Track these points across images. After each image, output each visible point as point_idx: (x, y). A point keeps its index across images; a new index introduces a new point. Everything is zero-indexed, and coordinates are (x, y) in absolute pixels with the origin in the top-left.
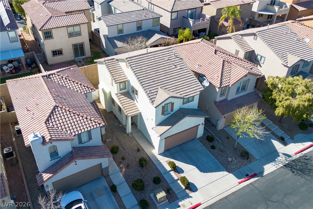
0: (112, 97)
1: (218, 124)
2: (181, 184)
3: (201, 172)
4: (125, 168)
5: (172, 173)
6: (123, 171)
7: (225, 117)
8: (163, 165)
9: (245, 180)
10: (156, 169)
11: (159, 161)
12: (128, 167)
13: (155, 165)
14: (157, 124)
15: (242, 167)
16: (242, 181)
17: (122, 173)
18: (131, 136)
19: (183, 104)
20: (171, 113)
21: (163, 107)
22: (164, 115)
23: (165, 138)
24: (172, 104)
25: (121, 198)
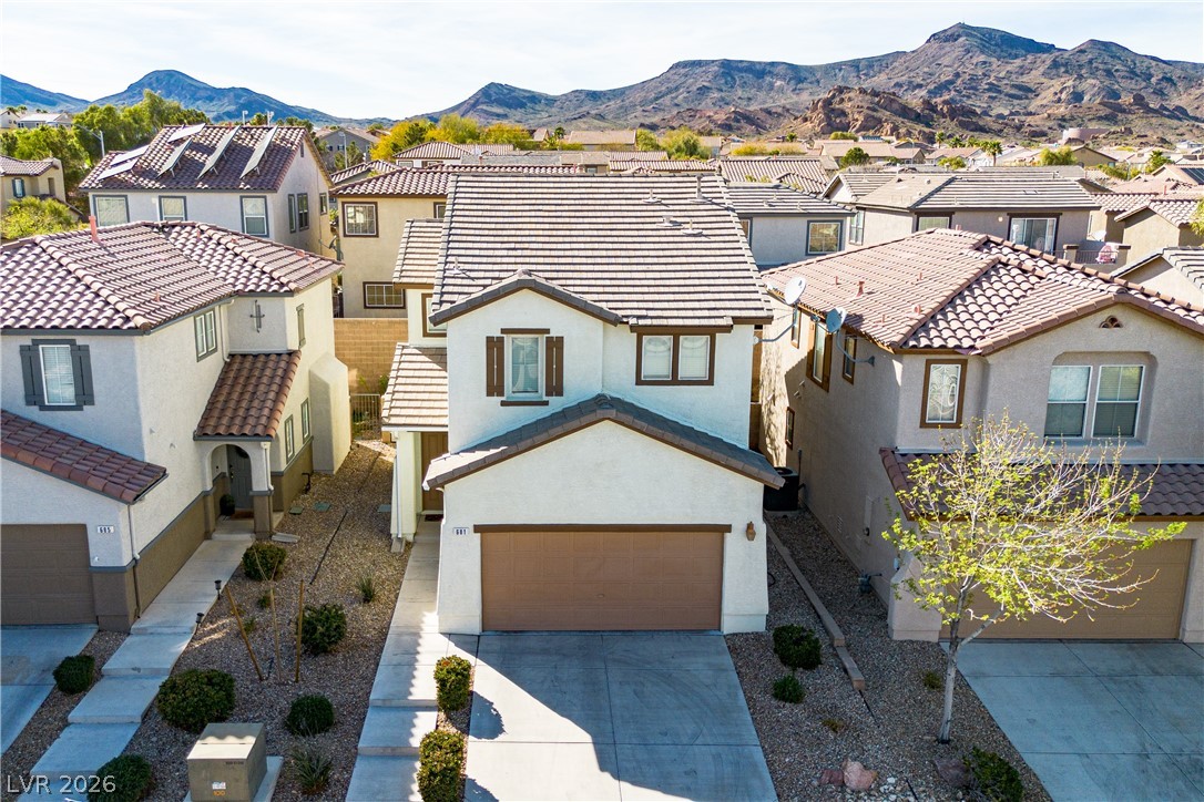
6: (206, 639)
11: (418, 653)
17: (193, 644)
19: (639, 382)
20: (546, 403)
21: (489, 340)
22: (504, 399)
23: (477, 529)
24: (555, 346)
25: (67, 724)
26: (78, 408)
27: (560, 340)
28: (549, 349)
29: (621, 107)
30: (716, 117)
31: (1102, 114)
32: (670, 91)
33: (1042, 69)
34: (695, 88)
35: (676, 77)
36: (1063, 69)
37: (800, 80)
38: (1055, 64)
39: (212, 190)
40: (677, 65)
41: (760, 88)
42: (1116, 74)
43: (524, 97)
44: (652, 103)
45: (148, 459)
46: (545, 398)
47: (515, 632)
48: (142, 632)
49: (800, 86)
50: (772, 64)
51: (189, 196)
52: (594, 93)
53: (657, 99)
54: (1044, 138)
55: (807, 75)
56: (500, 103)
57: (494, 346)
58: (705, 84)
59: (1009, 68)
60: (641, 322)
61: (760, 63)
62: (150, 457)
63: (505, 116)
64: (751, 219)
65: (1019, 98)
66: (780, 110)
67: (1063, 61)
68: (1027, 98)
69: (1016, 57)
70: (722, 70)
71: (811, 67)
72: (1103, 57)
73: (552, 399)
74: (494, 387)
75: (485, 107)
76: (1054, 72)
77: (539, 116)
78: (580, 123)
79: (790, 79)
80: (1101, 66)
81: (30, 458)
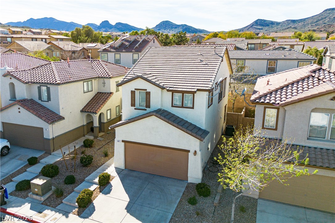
13: (95, 171)
17: (61, 159)
19: (172, 106)
20: (146, 110)
21: (132, 91)
22: (135, 108)
23: (123, 141)
24: (148, 94)
25: (26, 171)
26: (48, 101)
27: (149, 93)
28: (147, 95)
29: (303, 25)
32: (322, 19)
34: (333, 17)
35: (326, 14)
39: (126, 52)
40: (326, 10)
43: (269, 23)
44: (315, 23)
45: (61, 115)
46: (146, 109)
47: (133, 171)
48: (53, 155)
51: (121, 53)
52: (294, 20)
53: (317, 22)
56: (261, 25)
57: (133, 93)
60: (170, 89)
62: (61, 114)
63: (262, 29)
64: (277, 60)
73: (147, 109)
74: (133, 104)
75: (255, 27)
77: (273, 28)
78: (287, 30)
81: (32, 111)
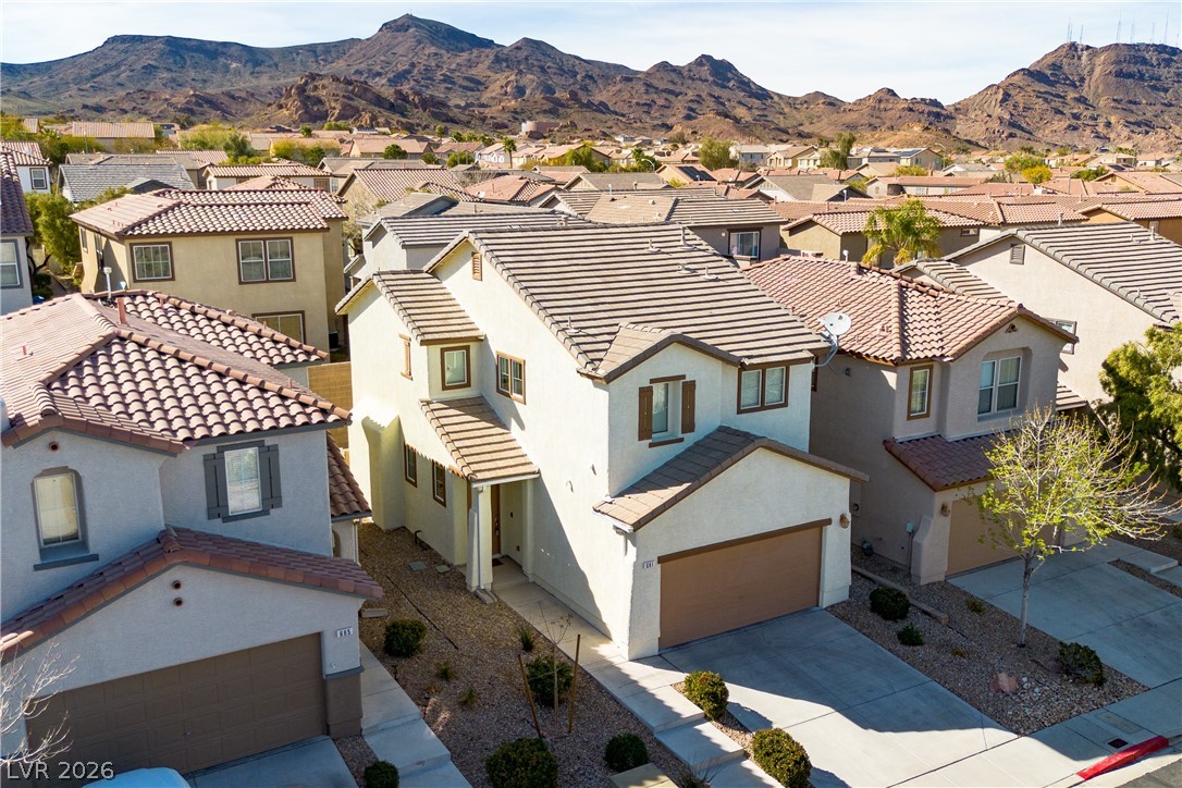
0: (407, 442)
1: (919, 545)
2: (759, 771)
3: (865, 727)
4: (452, 711)
5: (710, 730)
6: (440, 719)
7: (944, 508)
8: (658, 697)
9: (1114, 761)
10: (619, 714)
11: (635, 682)
12: (467, 703)
13: (613, 698)
14: (619, 486)
15: (1079, 713)
16: (1098, 765)
17: (434, 727)
18: (488, 600)
19: (739, 412)
20: (682, 440)
21: (642, 390)
22: (651, 441)
23: (659, 560)
24: (689, 388)
26: (264, 512)
27: (693, 383)
28: (684, 392)
30: (174, 100)
31: (546, 107)
33: (487, 63)
34: (139, 67)
36: (504, 64)
37: (257, 63)
38: (497, 60)
41: (215, 70)
42: (549, 71)
46: (681, 436)
49: (257, 69)
50: (225, 44)
53: (94, 76)
54: (506, 130)
55: (265, 58)
57: (645, 394)
58: (151, 63)
59: (458, 60)
61: (210, 42)
65: (472, 90)
66: (243, 95)
67: (504, 56)
68: (478, 90)
69: (463, 50)
70: (169, 48)
71: (267, 50)
72: (535, 54)
73: (686, 436)
74: (645, 432)
76: (498, 66)
79: (246, 62)
80: (535, 63)
